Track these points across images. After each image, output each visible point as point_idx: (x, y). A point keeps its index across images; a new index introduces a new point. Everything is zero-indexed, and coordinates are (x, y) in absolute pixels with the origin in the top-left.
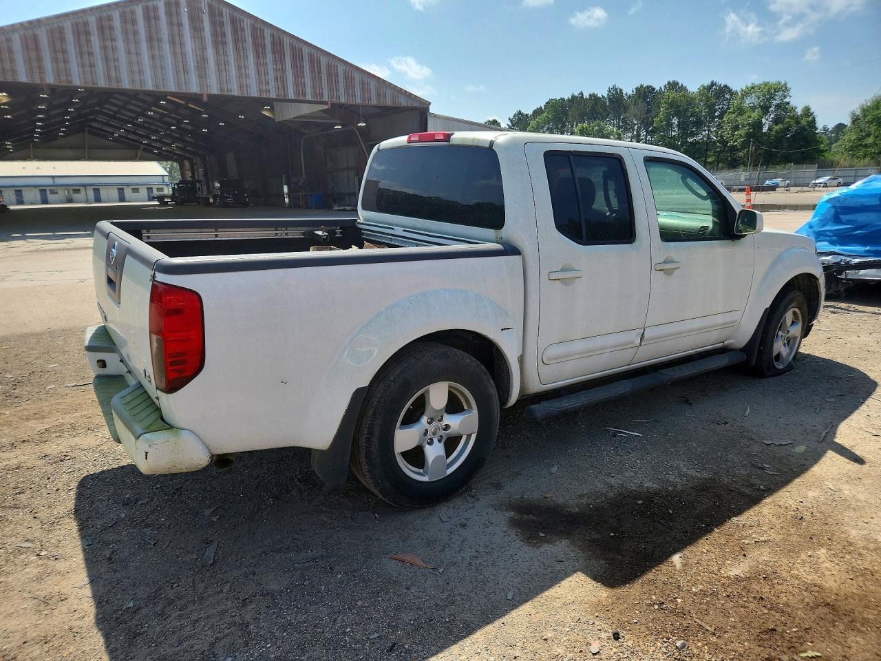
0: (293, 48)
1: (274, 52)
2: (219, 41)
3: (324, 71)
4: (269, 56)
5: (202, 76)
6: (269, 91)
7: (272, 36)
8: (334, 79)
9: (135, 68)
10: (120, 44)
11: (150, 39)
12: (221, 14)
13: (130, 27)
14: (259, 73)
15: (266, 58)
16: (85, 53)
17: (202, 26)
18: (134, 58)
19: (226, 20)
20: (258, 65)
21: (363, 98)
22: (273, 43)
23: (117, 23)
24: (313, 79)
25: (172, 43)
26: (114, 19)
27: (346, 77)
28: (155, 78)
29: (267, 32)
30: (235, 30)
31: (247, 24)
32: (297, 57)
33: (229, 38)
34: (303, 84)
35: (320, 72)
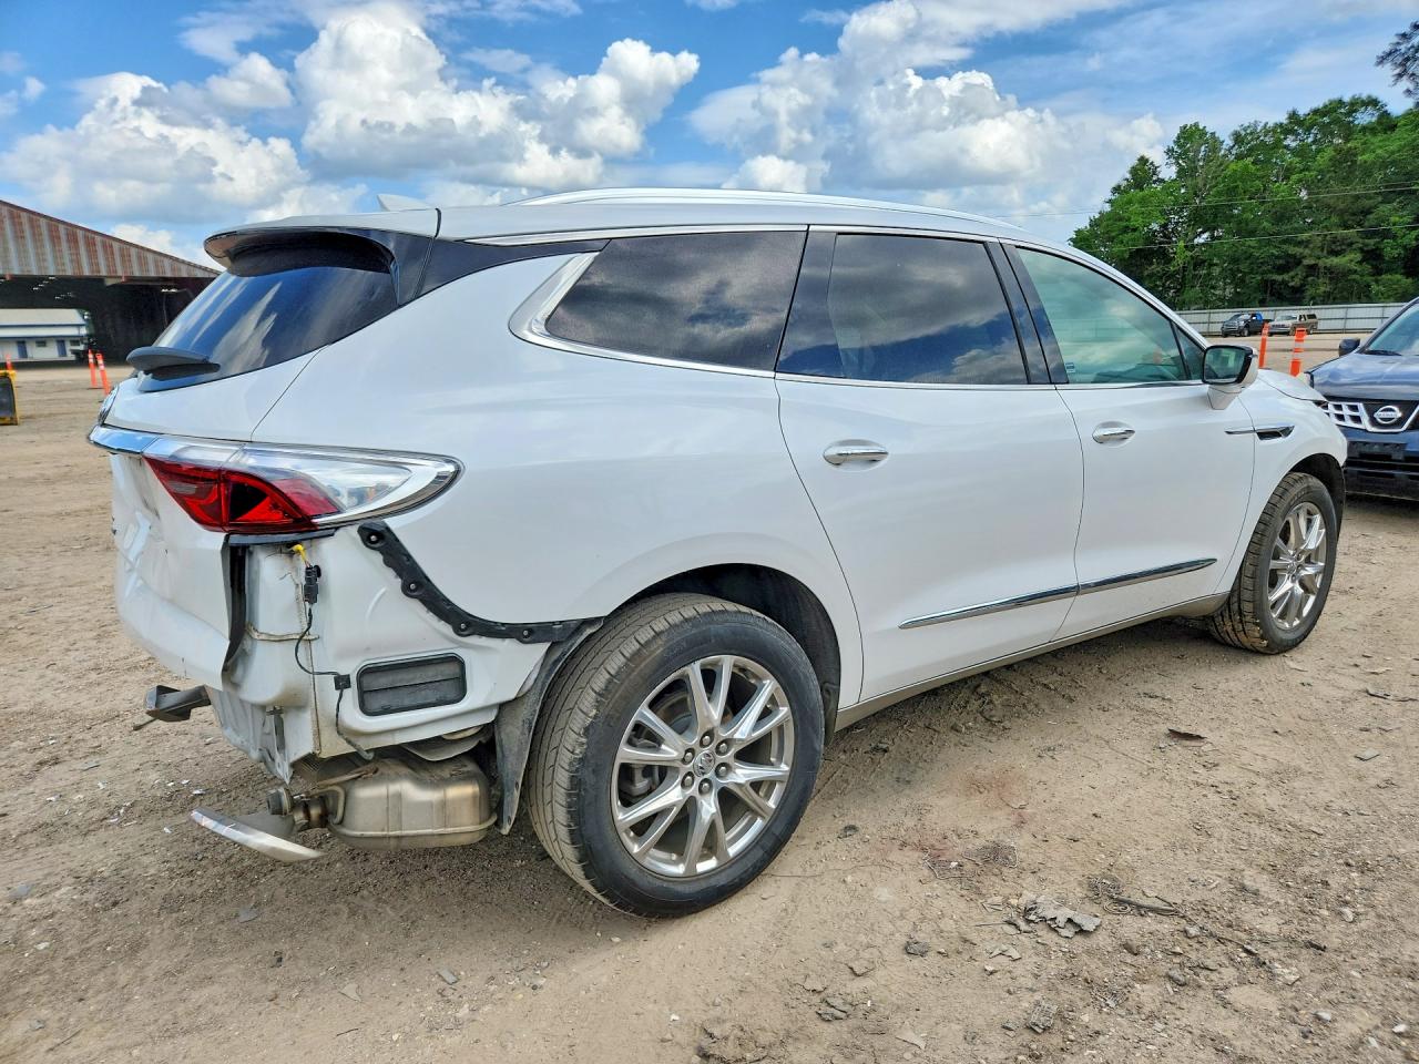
0: (86, 237)
1: (68, 241)
2: (19, 236)
3: (117, 253)
4: (64, 245)
5: (5, 262)
6: (64, 270)
7: (66, 229)
8: (127, 258)
12: (20, 217)
14: (55, 258)
15: (61, 246)
19: (24, 219)
20: (54, 250)
21: (158, 272)
22: (68, 234)
24: (107, 259)
27: (139, 258)
29: (61, 227)
30: (32, 227)
31: (43, 222)
32: (90, 244)
33: (28, 233)
34: (97, 264)
35: (112, 253)
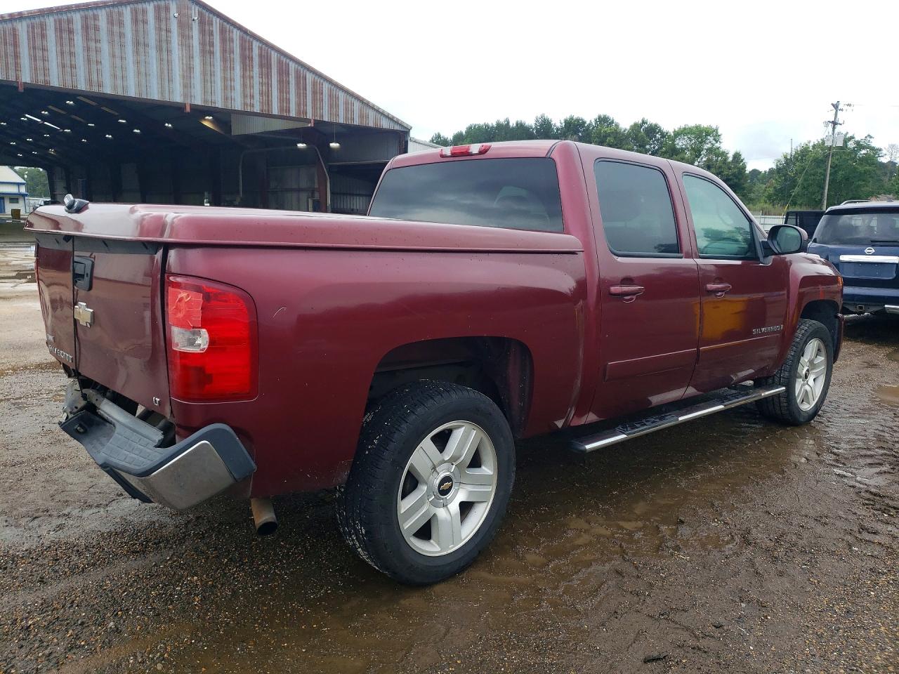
0: (280, 63)
1: (261, 66)
2: (207, 51)
3: (309, 88)
4: (256, 69)
5: (187, 86)
6: (252, 105)
7: (260, 49)
8: (318, 96)
9: (119, 74)
10: (105, 46)
11: (137, 43)
12: (211, 24)
13: (116, 29)
14: (244, 85)
15: (253, 71)
16: (66, 53)
17: (190, 33)
18: (118, 62)
19: (216, 29)
20: (243, 77)
21: (346, 118)
22: (261, 56)
23: (103, 23)
24: (298, 95)
25: (160, 49)
26: (100, 18)
27: (330, 96)
28: (139, 85)
29: (256, 45)
30: (223, 40)
31: (236, 34)
32: (284, 72)
33: (217, 48)
34: (288, 100)
35: (305, 89)
